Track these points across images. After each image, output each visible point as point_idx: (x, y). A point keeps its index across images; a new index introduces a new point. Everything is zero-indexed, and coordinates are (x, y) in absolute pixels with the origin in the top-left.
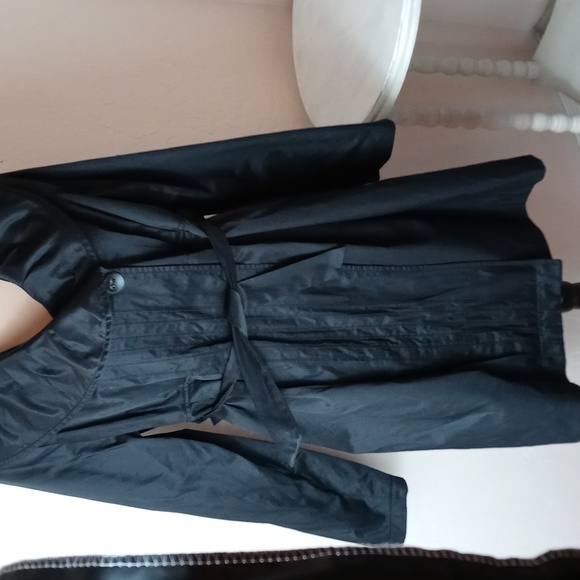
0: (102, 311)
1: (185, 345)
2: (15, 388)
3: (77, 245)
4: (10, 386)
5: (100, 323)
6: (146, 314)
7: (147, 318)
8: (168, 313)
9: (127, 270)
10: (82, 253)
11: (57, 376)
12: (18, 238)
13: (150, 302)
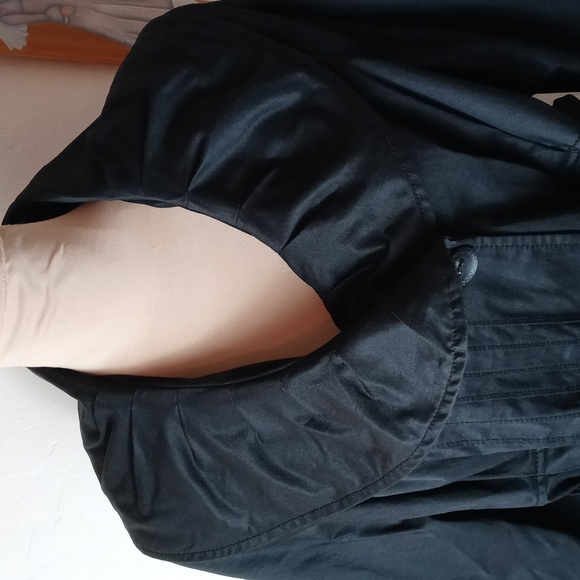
0: (449, 339)
1: (568, 389)
2: (251, 438)
3: (400, 184)
4: (241, 435)
5: (441, 361)
6: (510, 329)
7: (511, 337)
8: (549, 327)
9: (487, 240)
10: (408, 202)
11: (336, 436)
12: (276, 149)
13: (519, 306)
